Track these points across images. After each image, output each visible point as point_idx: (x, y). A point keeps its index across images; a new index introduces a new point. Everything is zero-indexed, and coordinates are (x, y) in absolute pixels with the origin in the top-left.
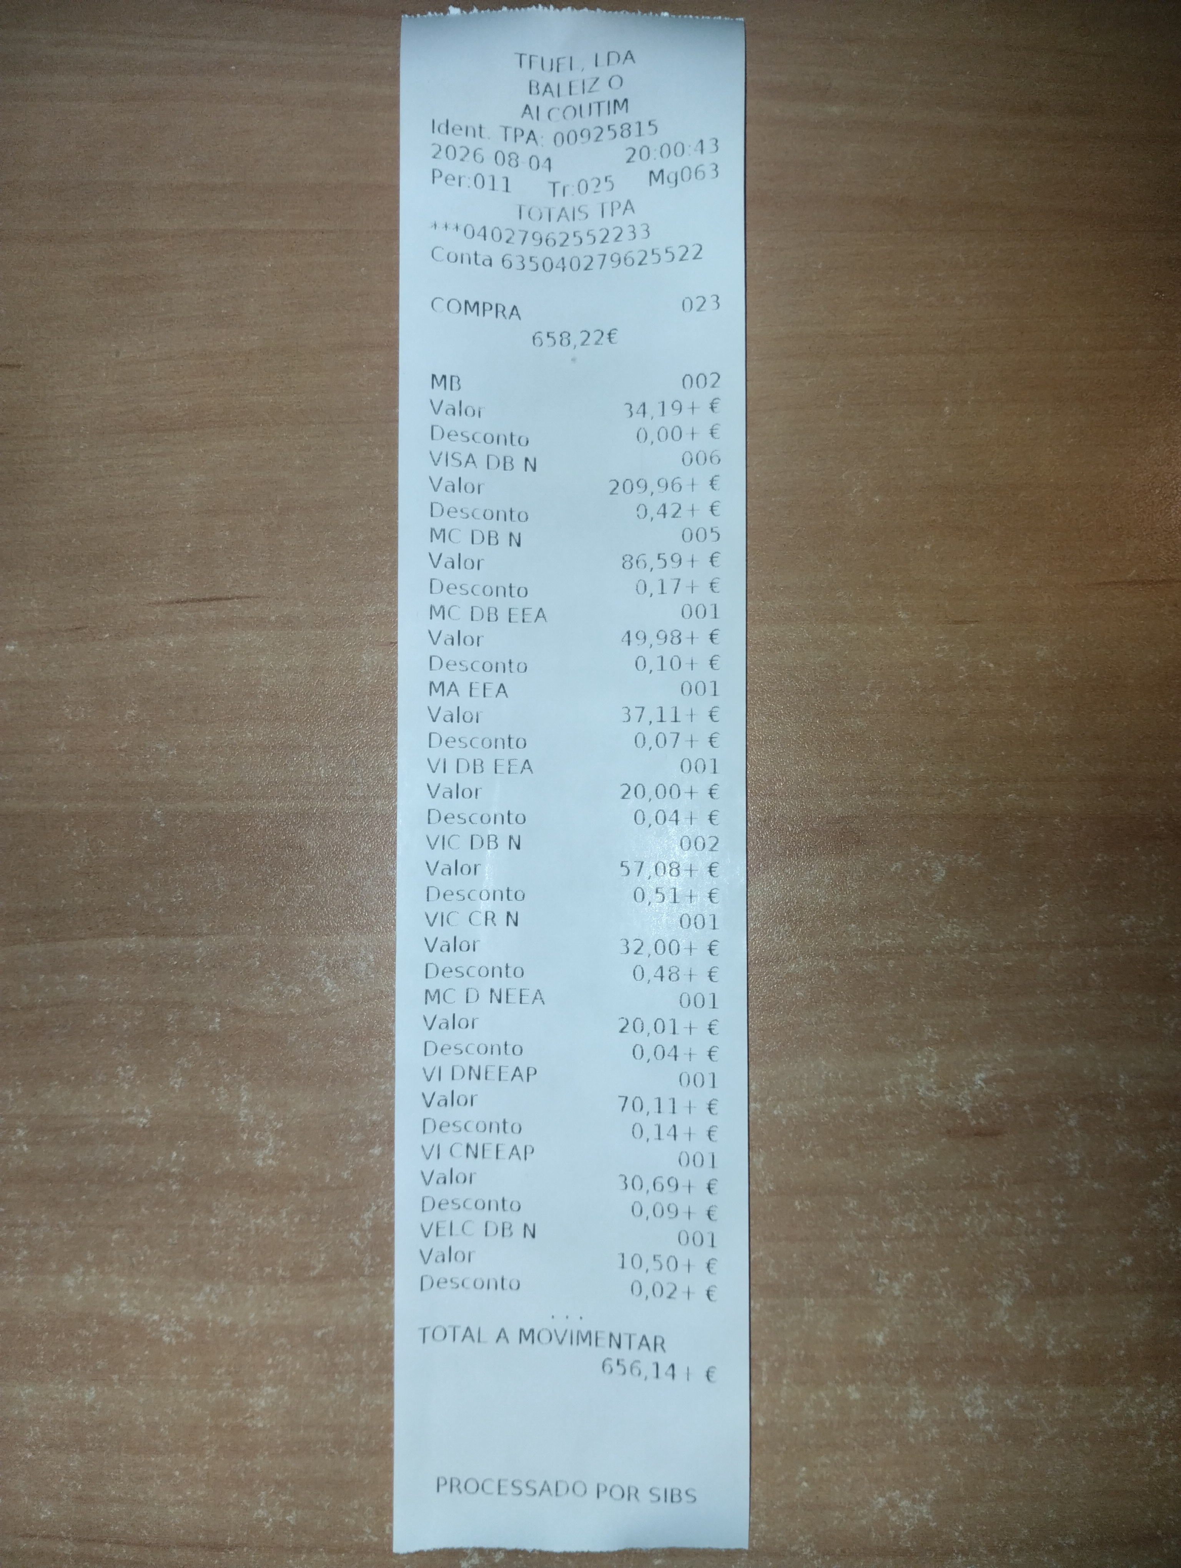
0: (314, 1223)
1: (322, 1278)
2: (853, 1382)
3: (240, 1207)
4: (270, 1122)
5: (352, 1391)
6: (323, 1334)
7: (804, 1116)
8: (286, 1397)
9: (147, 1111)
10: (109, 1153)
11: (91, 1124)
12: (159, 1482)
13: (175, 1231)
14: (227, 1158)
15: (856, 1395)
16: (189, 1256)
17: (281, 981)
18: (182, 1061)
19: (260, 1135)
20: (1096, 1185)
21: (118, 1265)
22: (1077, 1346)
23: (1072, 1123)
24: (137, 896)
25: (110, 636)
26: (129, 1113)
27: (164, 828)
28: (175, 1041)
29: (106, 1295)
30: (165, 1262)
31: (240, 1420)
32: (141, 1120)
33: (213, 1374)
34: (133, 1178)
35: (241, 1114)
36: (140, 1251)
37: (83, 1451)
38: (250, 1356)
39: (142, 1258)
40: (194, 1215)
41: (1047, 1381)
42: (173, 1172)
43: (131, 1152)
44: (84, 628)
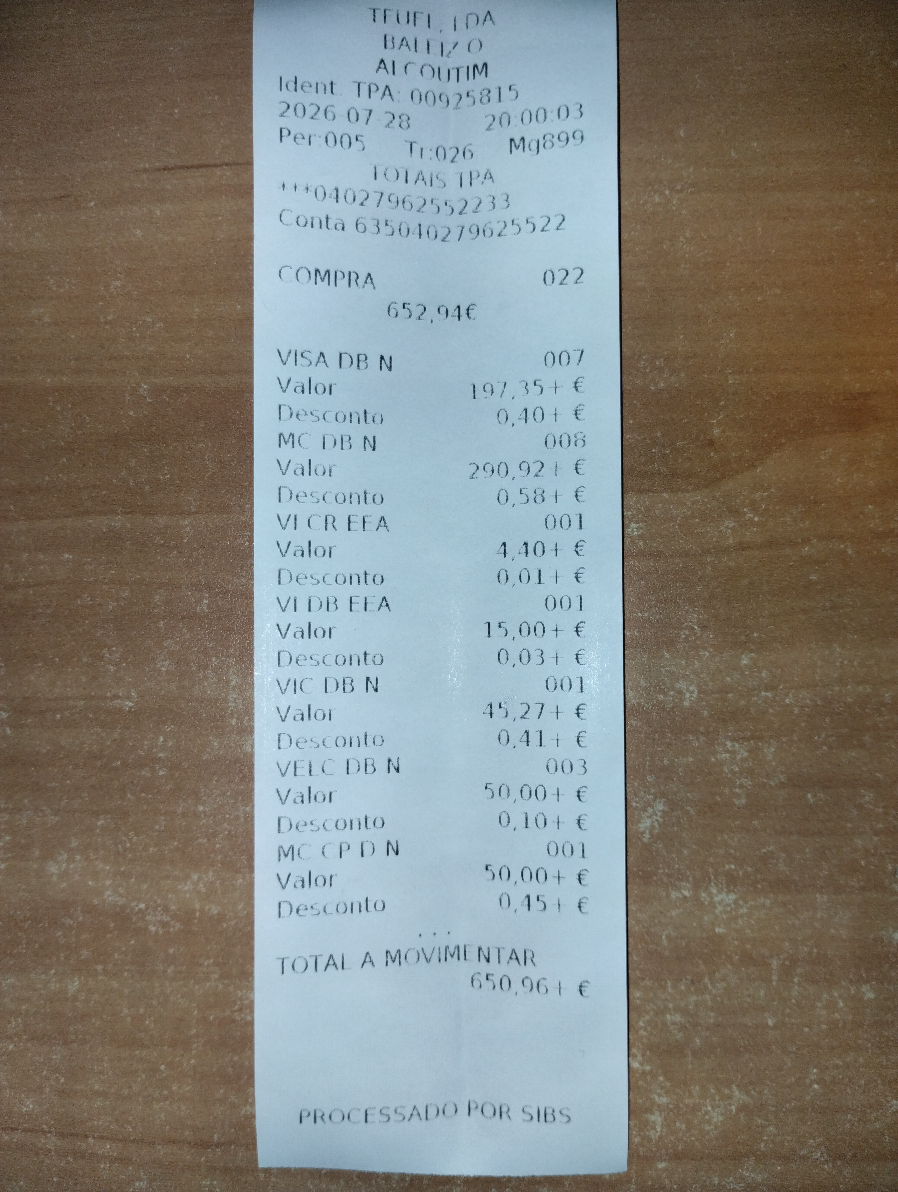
2: (867, 981)
3: (229, 794)
7: (818, 705)
9: (133, 694)
10: (95, 737)
11: (76, 707)
12: (143, 1076)
13: (162, 818)
14: (215, 744)
15: (871, 995)
16: (176, 843)
18: (168, 643)
21: (102, 852)
24: (123, 474)
25: (95, 205)
26: (115, 697)
27: (150, 403)
28: (162, 623)
29: (90, 883)
30: (151, 849)
31: (228, 1013)
32: (127, 703)
34: (119, 763)
36: (125, 838)
37: (66, 1043)
39: (128, 845)
40: (181, 802)
42: (160, 757)
43: (116, 736)
44: (69, 196)
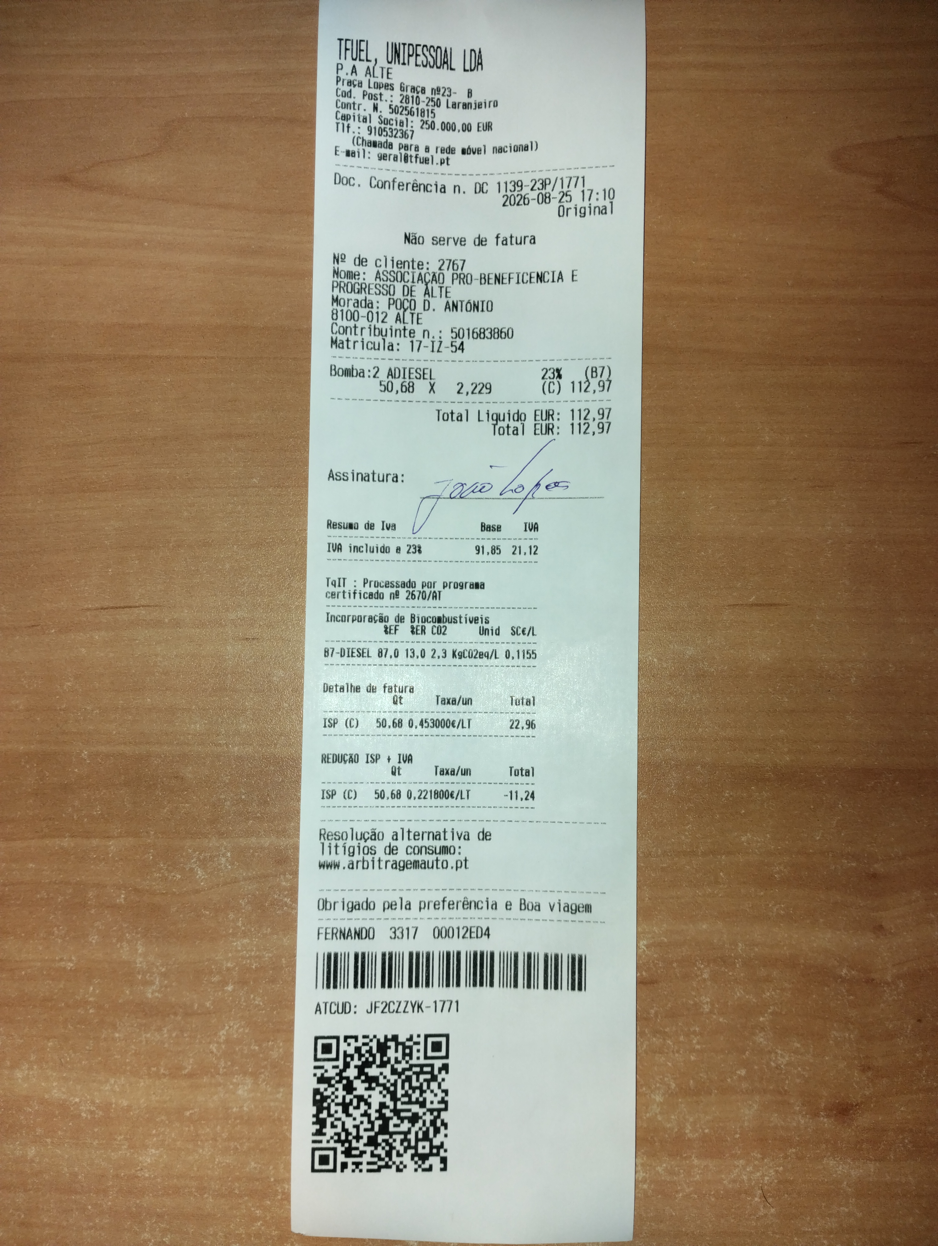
0: (185, 1037)
1: (190, 1076)
3: (135, 1025)
4: (157, 967)
5: (210, 1153)
6: (191, 1114)
8: (165, 1157)
9: (73, 958)
10: (47, 987)
11: (35, 967)
12: (77, 1213)
13: (91, 1041)
14: (127, 992)
16: (100, 1059)
17: (167, 869)
18: (97, 924)
19: (150, 976)
20: (721, 1020)
21: (51, 1064)
22: (707, 1131)
23: (706, 976)
24: (69, 810)
25: (55, 632)
26: (61, 960)
27: (89, 763)
28: (93, 910)
29: (43, 1084)
30: (83, 1062)
31: (133, 1171)
32: (69, 964)
33: (115, 1139)
34: (63, 1004)
35: (138, 961)
36: (67, 1055)
37: (26, 1191)
38: (141, 1128)
39: (68, 1059)
40: (104, 1031)
41: (686, 1155)
42: (90, 1001)
43: (62, 986)
44: (38, 625)
